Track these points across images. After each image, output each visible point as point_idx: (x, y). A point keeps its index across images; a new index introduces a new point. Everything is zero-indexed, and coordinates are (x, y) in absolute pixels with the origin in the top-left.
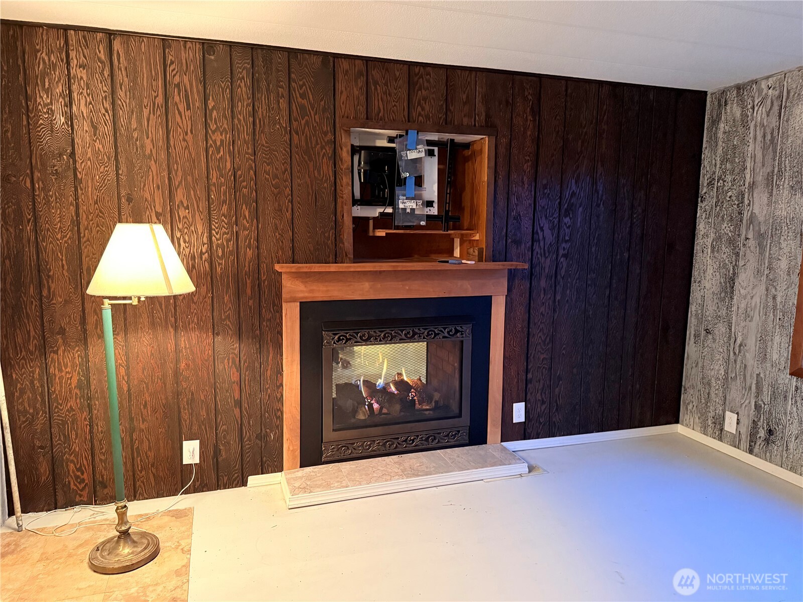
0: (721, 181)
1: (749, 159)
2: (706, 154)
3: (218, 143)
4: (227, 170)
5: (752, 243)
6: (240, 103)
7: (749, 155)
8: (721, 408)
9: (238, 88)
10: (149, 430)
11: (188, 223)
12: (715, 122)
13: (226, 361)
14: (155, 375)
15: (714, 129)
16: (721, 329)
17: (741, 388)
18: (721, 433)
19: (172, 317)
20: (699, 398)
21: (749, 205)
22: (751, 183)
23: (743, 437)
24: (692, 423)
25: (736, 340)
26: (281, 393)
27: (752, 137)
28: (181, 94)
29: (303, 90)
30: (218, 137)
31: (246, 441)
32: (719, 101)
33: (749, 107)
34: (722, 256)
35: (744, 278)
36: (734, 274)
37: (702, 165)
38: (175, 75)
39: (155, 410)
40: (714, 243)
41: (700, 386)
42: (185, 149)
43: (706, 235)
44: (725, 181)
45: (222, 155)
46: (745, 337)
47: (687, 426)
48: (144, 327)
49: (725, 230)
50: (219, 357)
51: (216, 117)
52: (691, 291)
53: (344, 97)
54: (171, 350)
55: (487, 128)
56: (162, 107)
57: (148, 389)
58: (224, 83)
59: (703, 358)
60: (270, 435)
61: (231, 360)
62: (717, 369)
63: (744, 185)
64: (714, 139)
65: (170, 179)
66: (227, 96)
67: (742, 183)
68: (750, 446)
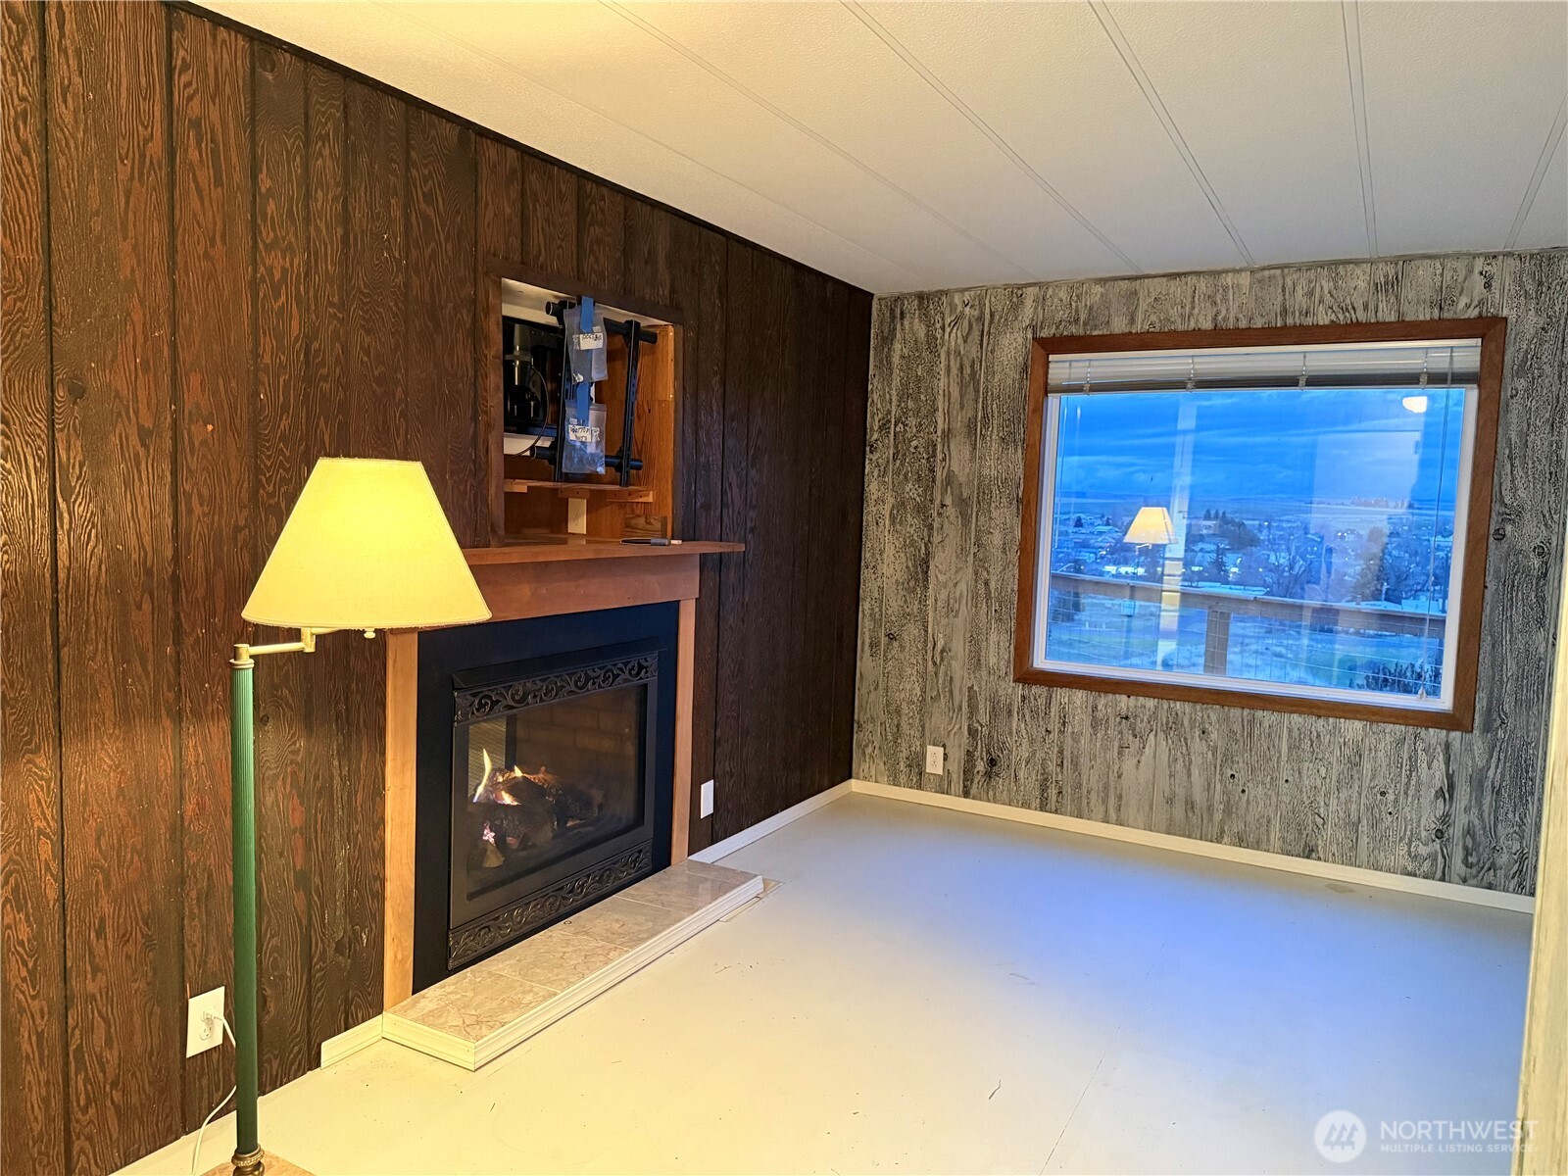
0: (900, 425)
1: (941, 398)
2: (875, 385)
3: (277, 276)
4: (293, 339)
5: (951, 511)
6: (320, 193)
7: (941, 392)
8: (918, 743)
9: (317, 159)
10: (107, 993)
11: (209, 457)
12: (887, 340)
13: (280, 783)
14: (126, 846)
15: (886, 350)
16: (912, 631)
17: (947, 709)
18: (920, 779)
19: (169, 690)
20: (883, 733)
21: (944, 459)
22: (946, 430)
23: (954, 776)
24: (873, 773)
25: (935, 644)
26: (380, 838)
27: (943, 369)
28: (203, 145)
29: (428, 187)
30: (276, 261)
31: (316, 963)
32: (892, 311)
33: (938, 326)
34: (908, 530)
35: (942, 561)
36: (928, 554)
37: (870, 400)
38: (190, 98)
39: (124, 935)
40: (895, 512)
41: (883, 717)
42: (209, 278)
43: (881, 501)
44: (907, 425)
45: (283, 303)
46: (949, 639)
47: (865, 778)
48: (104, 723)
49: (911, 494)
50: (267, 775)
51: (275, 214)
52: (862, 581)
53: (490, 215)
54: (166, 774)
55: (671, 311)
56: (160, 169)
57: (108, 885)
58: (292, 140)
59: (887, 675)
60: (362, 937)
61: (289, 781)
62: (910, 687)
63: (936, 432)
64: (886, 363)
65: (173, 346)
66: (296, 171)
67: (932, 430)
68: (965, 787)
